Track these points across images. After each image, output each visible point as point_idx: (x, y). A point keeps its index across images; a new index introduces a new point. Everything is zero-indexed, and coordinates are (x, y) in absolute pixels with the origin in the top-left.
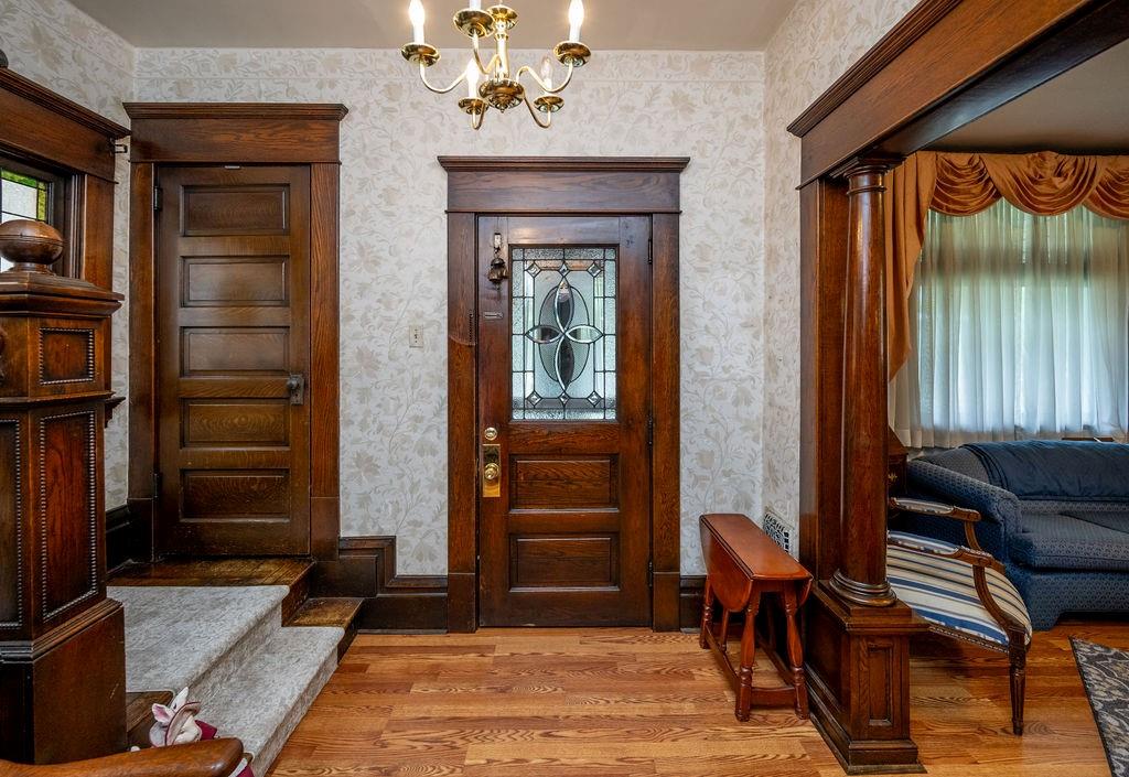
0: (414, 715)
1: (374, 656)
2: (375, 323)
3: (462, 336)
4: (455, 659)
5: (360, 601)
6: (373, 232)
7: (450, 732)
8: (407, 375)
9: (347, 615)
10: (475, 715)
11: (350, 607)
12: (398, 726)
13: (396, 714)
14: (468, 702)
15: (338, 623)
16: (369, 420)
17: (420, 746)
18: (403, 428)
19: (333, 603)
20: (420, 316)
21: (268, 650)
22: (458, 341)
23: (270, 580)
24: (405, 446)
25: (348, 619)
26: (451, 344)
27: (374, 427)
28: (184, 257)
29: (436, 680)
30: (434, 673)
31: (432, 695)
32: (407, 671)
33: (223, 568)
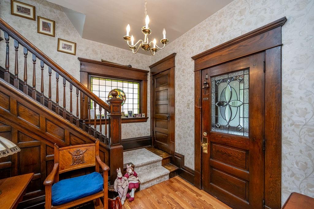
0: (172, 197)
1: (176, 181)
2: (181, 103)
3: (198, 105)
4: (190, 192)
5: (177, 168)
6: (181, 81)
7: (175, 206)
8: (187, 116)
9: (172, 169)
10: (183, 206)
11: (174, 168)
12: (168, 197)
13: (170, 194)
14: (184, 203)
15: (170, 170)
16: (180, 126)
17: (168, 203)
18: (186, 129)
19: (172, 166)
20: (189, 100)
21: (156, 169)
22: (197, 107)
23: (161, 156)
24: (186, 134)
25: (172, 170)
26: (195, 107)
27: (181, 128)
28: (156, 92)
29: (182, 194)
30: (183, 192)
31: (179, 196)
32: (179, 188)
33: (158, 151)
